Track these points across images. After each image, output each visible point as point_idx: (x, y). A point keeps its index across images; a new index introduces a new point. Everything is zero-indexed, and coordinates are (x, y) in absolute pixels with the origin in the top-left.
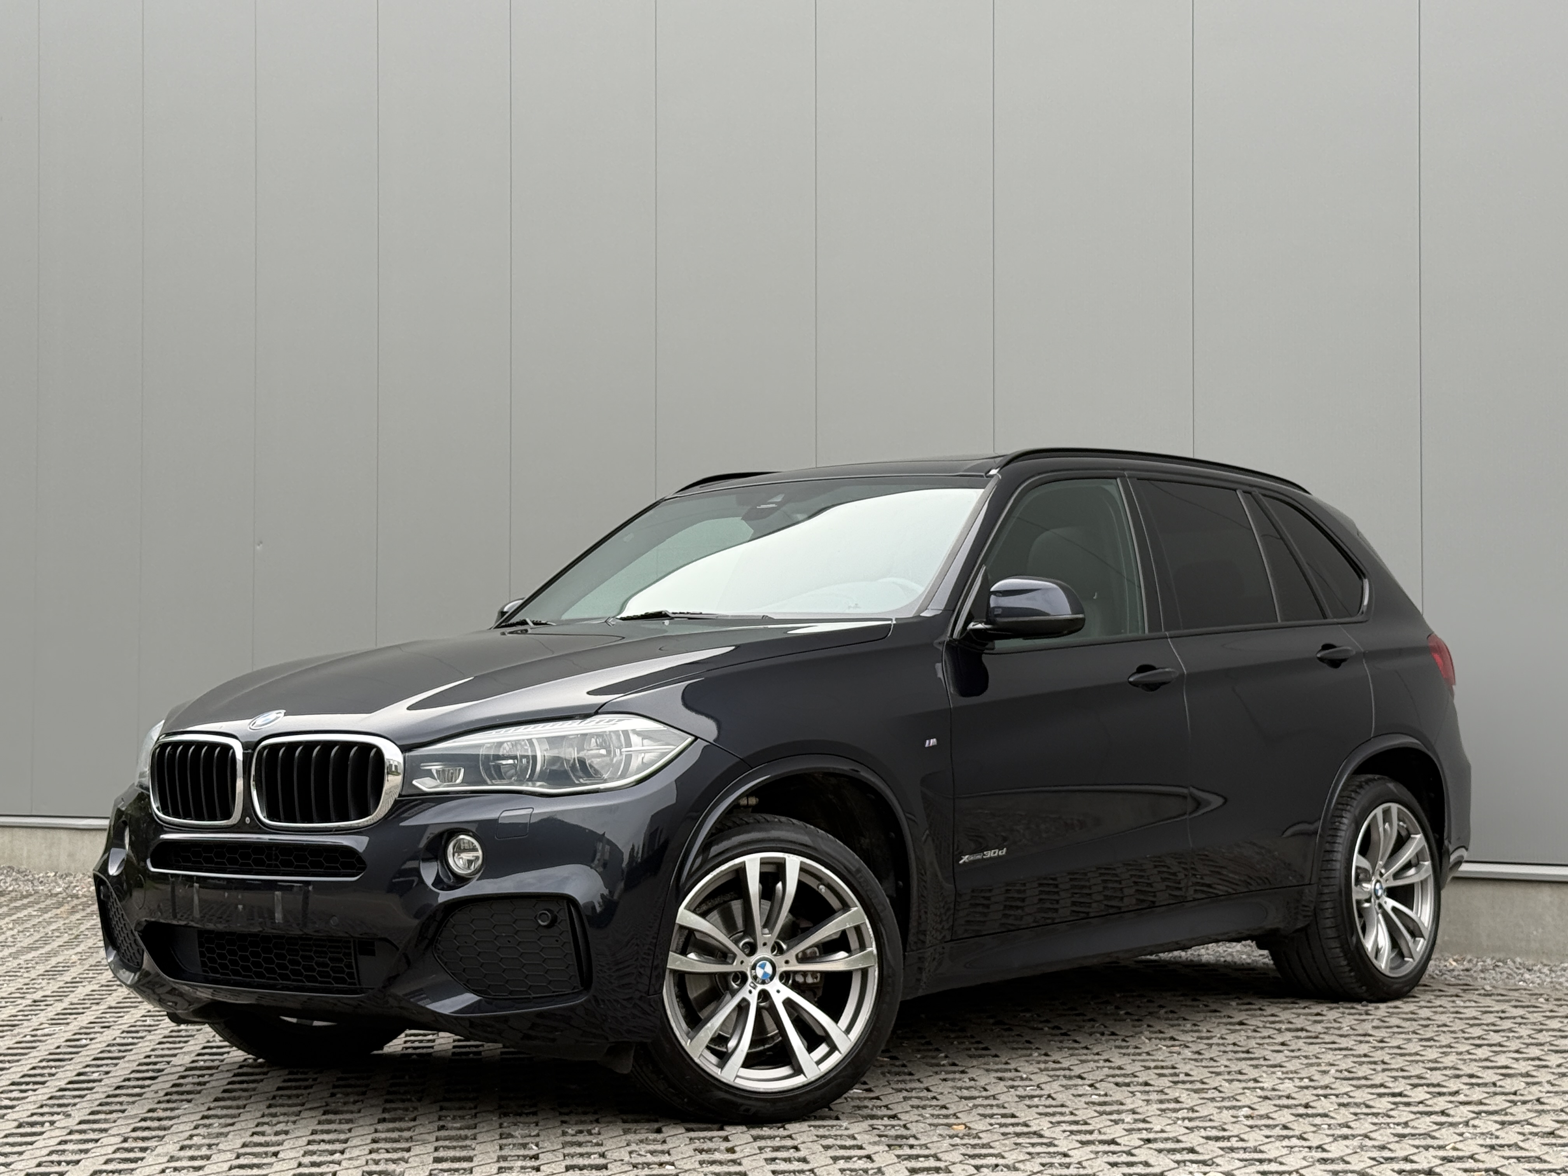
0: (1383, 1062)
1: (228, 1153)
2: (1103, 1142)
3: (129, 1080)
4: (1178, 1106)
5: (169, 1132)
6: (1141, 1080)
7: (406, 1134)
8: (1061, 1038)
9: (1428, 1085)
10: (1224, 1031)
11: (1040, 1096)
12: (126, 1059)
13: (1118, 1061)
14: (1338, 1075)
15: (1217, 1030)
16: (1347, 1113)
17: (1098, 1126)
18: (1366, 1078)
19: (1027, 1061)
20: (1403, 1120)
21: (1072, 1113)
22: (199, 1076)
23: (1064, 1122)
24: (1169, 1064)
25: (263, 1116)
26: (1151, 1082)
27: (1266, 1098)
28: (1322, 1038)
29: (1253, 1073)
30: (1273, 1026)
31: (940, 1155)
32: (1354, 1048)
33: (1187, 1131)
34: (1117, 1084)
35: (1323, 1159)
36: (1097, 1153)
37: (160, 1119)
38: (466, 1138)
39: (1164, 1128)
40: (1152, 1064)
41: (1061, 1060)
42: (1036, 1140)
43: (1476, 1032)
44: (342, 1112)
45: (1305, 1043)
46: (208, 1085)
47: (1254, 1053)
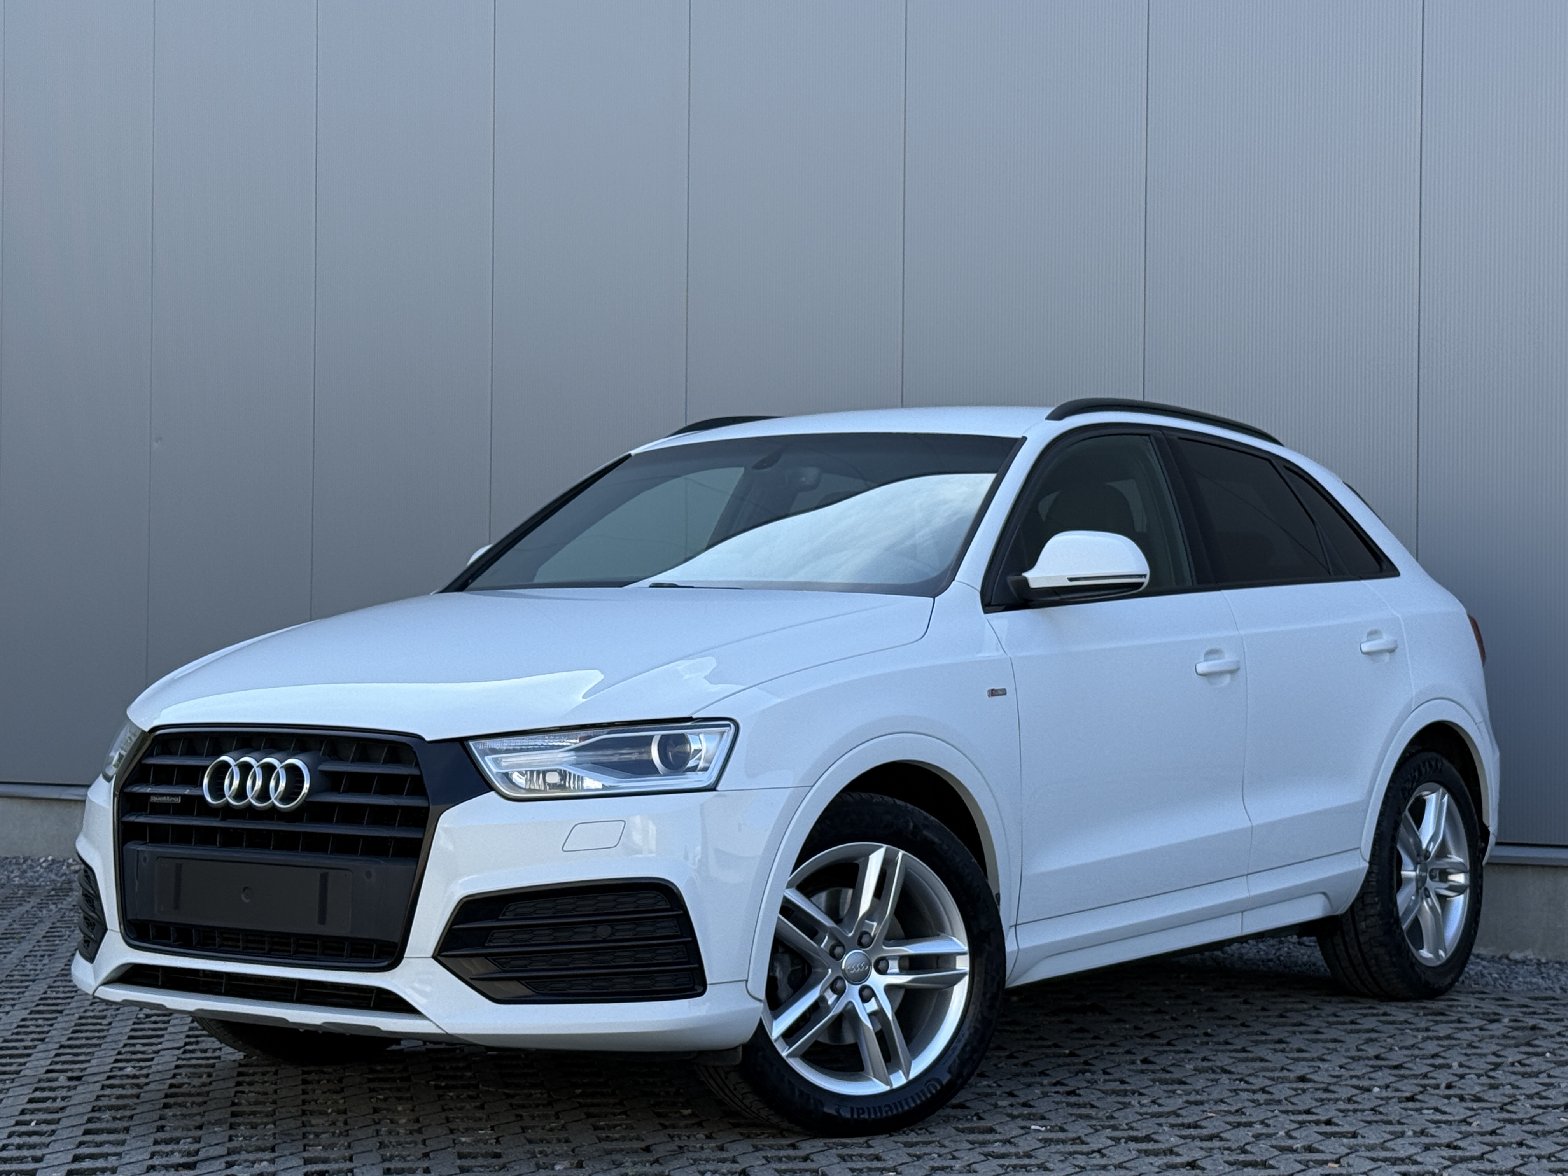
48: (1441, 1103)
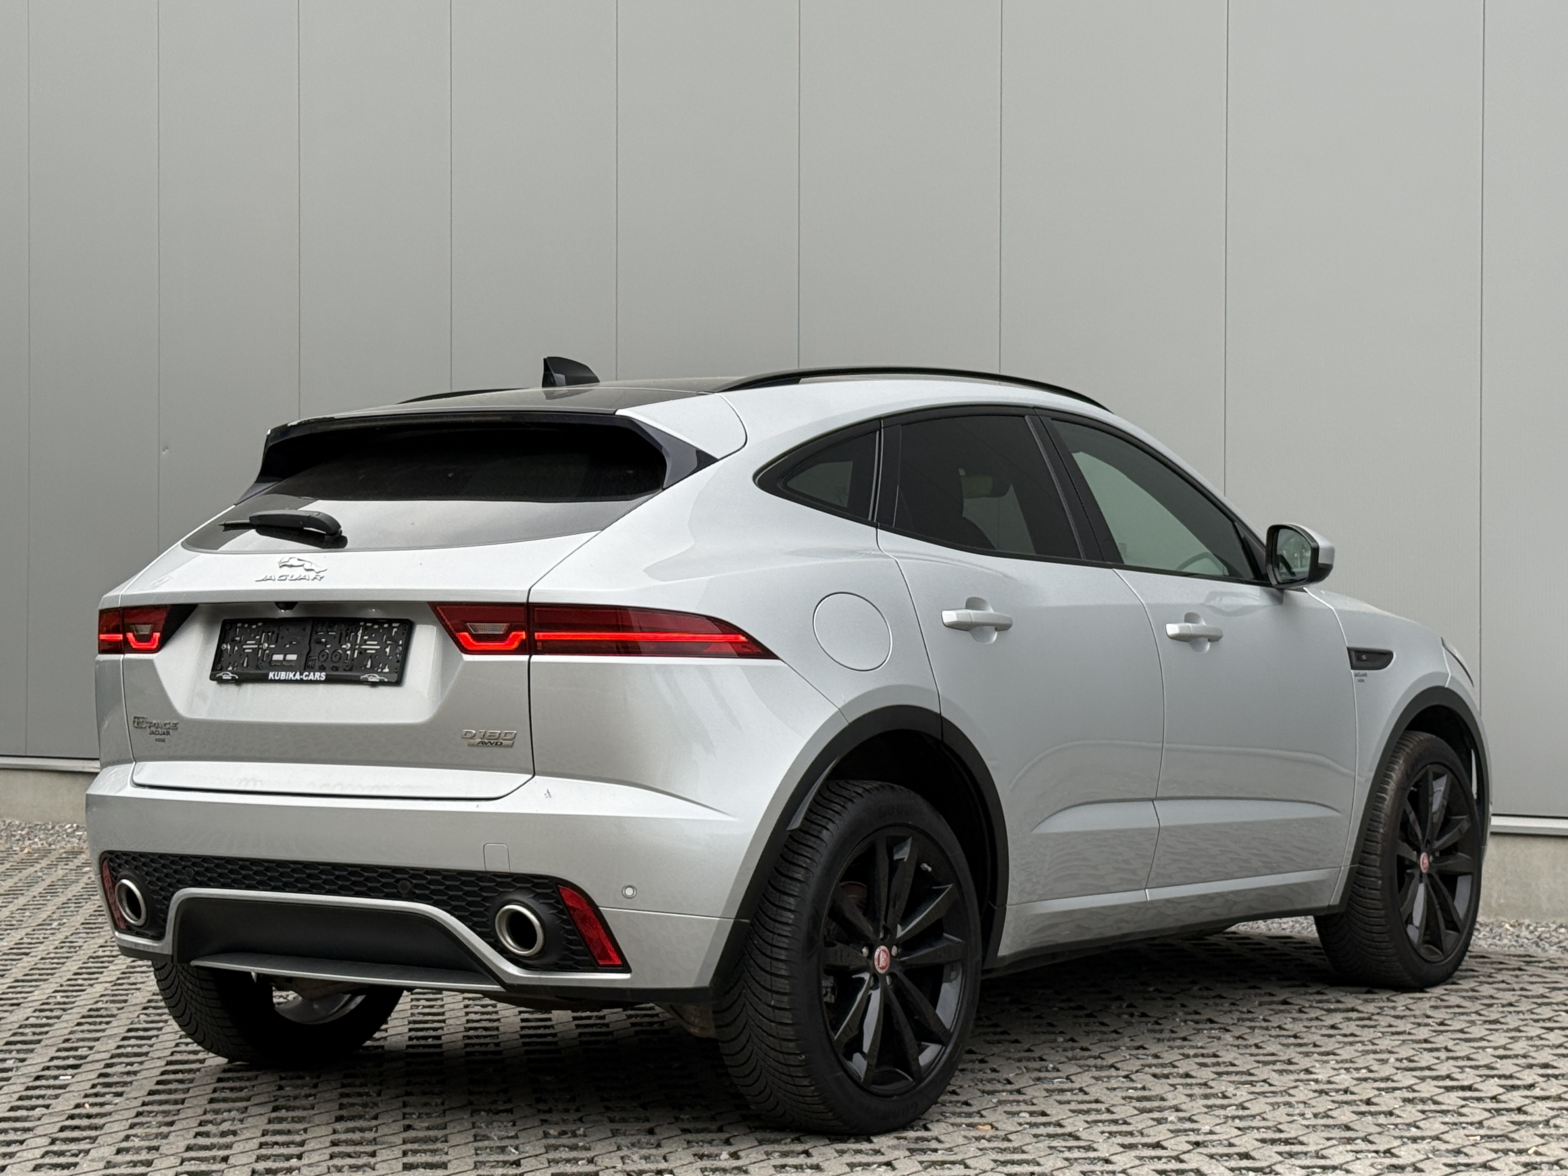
0: (1447, 1049)
1: (172, 1158)
2: (1146, 1145)
3: (48, 1068)
4: (1225, 1102)
5: (102, 1132)
6: (1181, 1071)
7: (369, 1135)
8: (1087, 1020)
9: (1500, 1077)
10: (1267, 1012)
11: (1071, 1090)
12: (42, 1043)
13: (1154, 1049)
14: (1398, 1064)
15: (1258, 1010)
16: (1413, 1111)
17: (1140, 1128)
18: (1429, 1068)
19: (1053, 1048)
20: (1477, 1119)
21: (1108, 1111)
22: (128, 1064)
23: (1101, 1121)
24: (1211, 1051)
25: (205, 1113)
26: (1192, 1073)
27: (1321, 1092)
28: (1376, 1020)
29: (1305, 1063)
30: (1320, 1005)
31: (968, 1162)
32: (1413, 1031)
33: (1240, 1133)
34: (1155, 1076)
35: (1393, 1166)
36: (1141, 1158)
37: (89, 1116)
38: (435, 1140)
39: (1213, 1129)
40: (1192, 1052)
41: (1090, 1047)
42: (1072, 1143)
43: (1546, 1012)
44: (294, 1109)
45: (1358, 1026)
46: (139, 1076)
47: (1302, 1038)
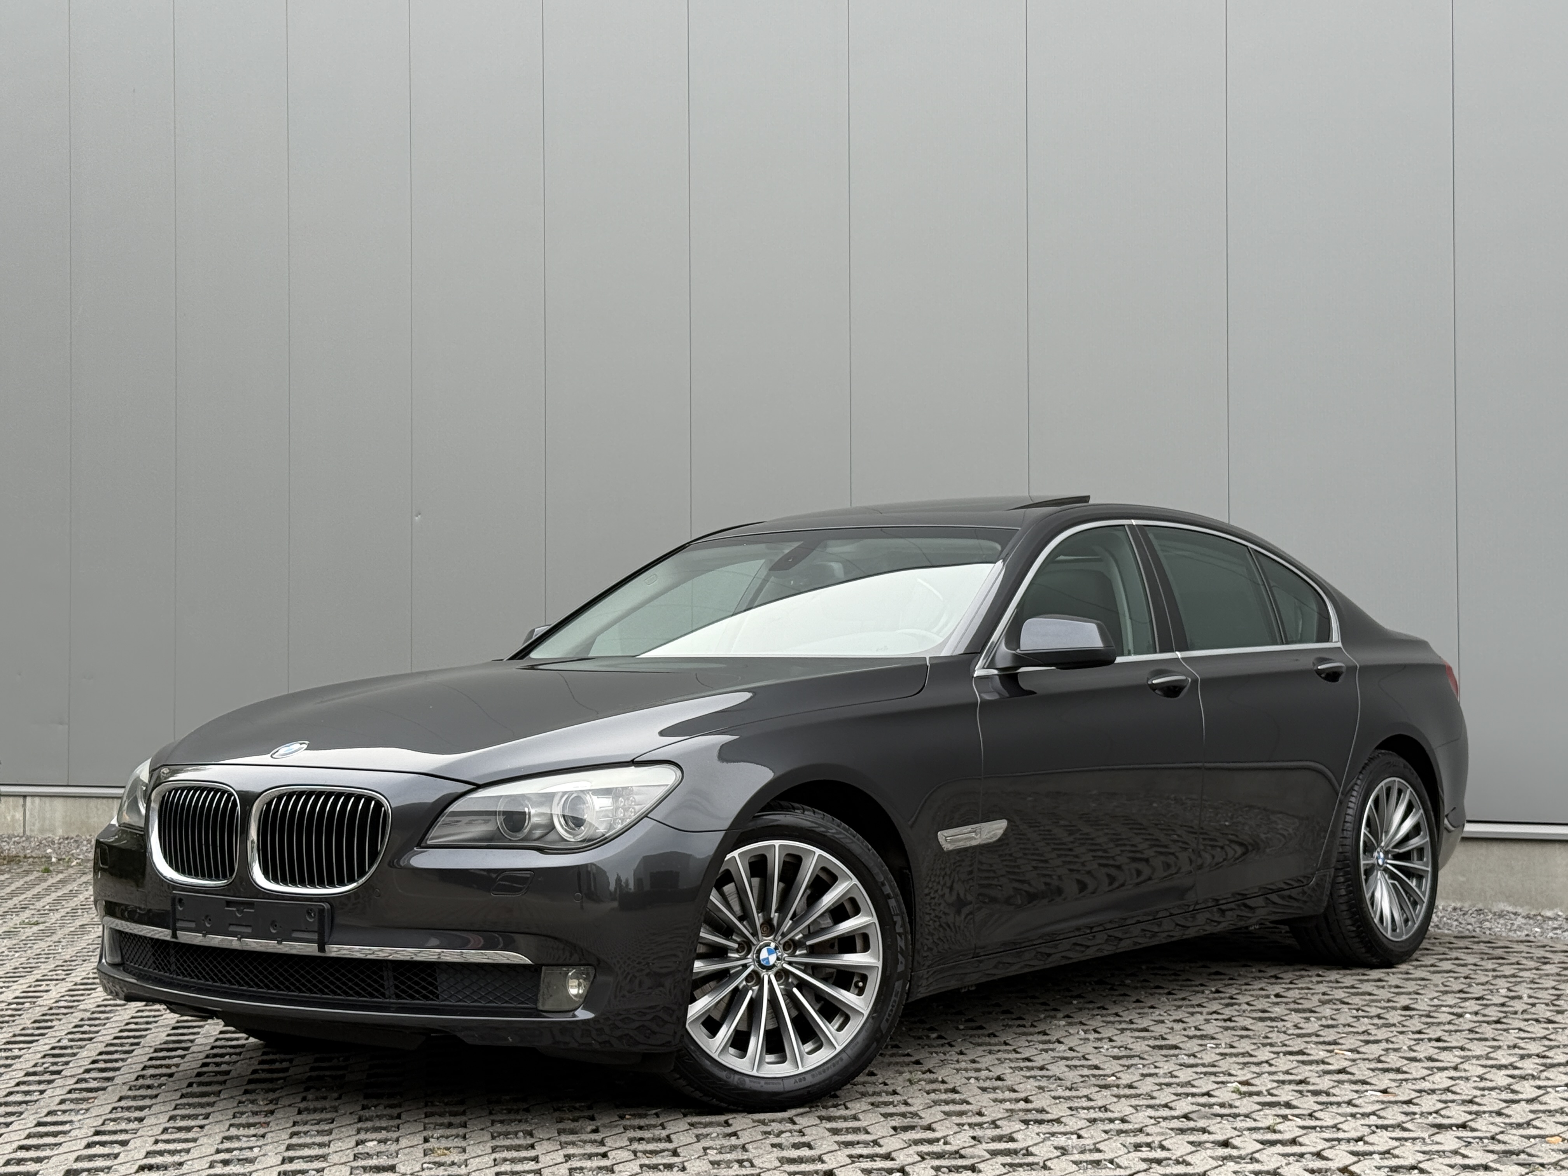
48: (1522, 1025)
